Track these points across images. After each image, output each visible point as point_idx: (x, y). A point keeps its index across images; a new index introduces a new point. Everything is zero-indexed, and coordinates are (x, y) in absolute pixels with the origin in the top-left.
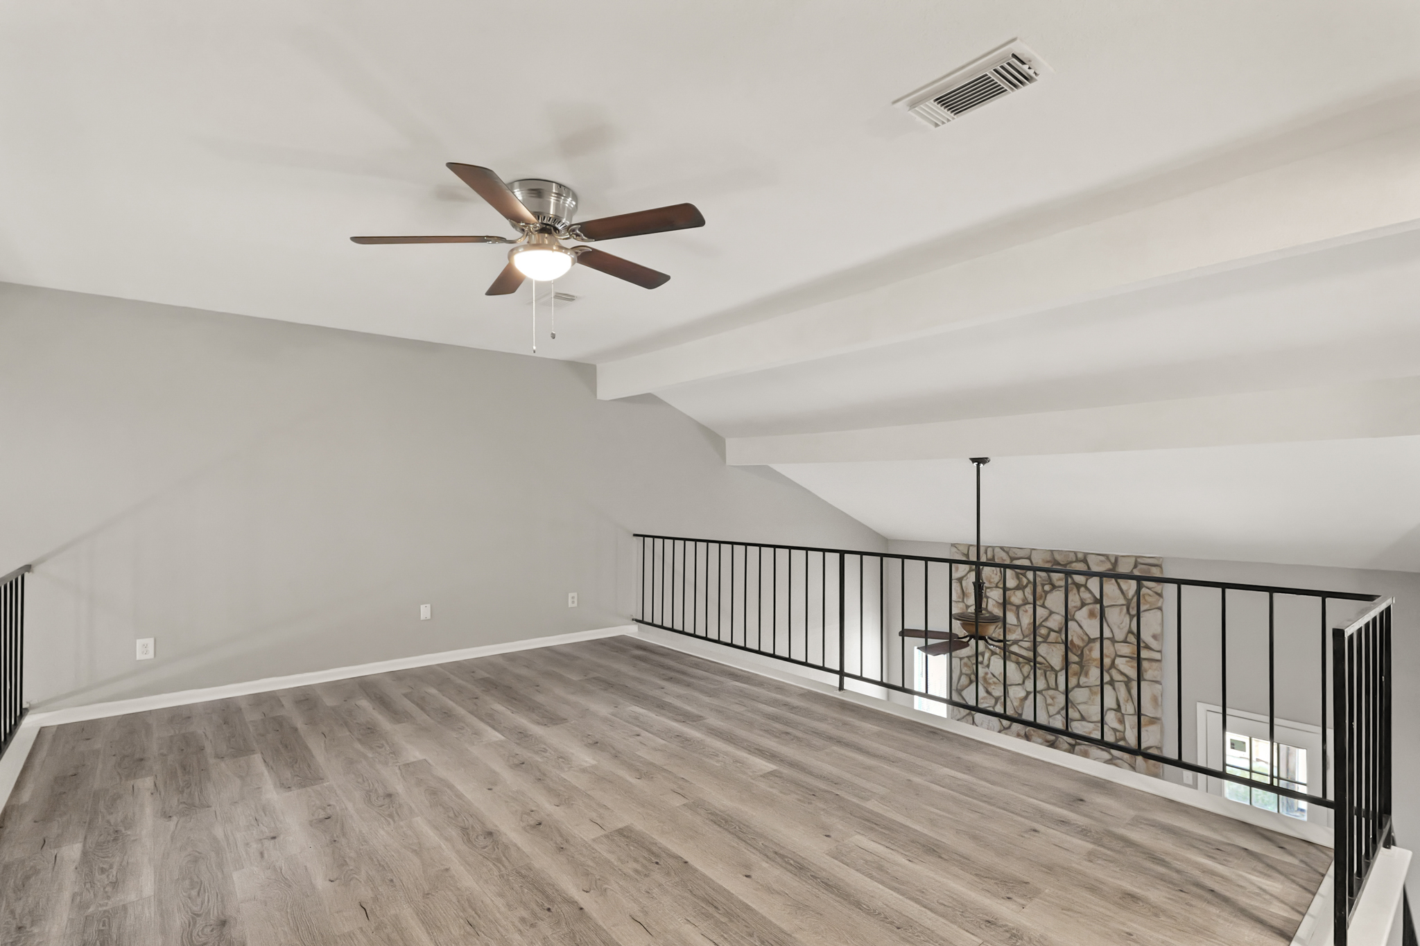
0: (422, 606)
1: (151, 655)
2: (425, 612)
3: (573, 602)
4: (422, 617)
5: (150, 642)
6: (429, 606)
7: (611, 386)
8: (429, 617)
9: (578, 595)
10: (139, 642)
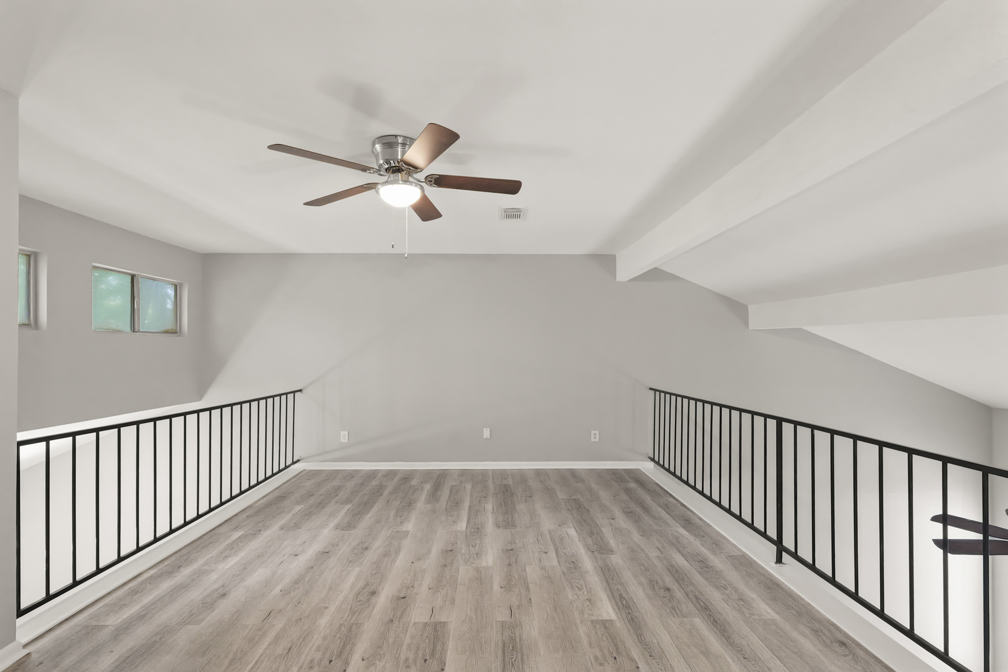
0: (484, 429)
1: (346, 441)
2: (486, 433)
3: (595, 438)
4: (485, 437)
5: (346, 433)
6: (489, 429)
7: (626, 270)
8: (489, 437)
9: (599, 433)
10: (342, 433)
